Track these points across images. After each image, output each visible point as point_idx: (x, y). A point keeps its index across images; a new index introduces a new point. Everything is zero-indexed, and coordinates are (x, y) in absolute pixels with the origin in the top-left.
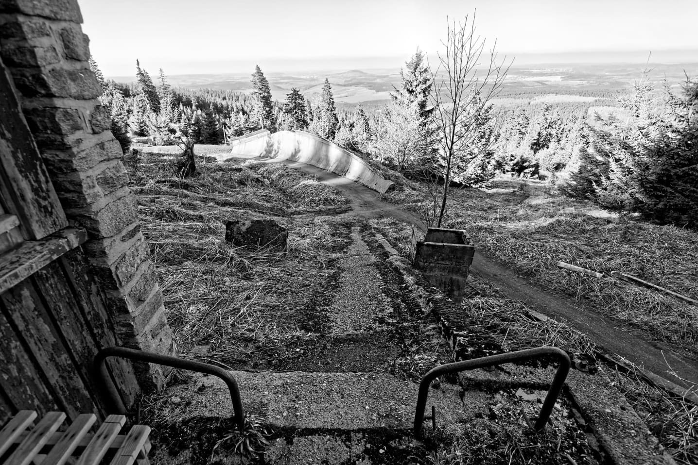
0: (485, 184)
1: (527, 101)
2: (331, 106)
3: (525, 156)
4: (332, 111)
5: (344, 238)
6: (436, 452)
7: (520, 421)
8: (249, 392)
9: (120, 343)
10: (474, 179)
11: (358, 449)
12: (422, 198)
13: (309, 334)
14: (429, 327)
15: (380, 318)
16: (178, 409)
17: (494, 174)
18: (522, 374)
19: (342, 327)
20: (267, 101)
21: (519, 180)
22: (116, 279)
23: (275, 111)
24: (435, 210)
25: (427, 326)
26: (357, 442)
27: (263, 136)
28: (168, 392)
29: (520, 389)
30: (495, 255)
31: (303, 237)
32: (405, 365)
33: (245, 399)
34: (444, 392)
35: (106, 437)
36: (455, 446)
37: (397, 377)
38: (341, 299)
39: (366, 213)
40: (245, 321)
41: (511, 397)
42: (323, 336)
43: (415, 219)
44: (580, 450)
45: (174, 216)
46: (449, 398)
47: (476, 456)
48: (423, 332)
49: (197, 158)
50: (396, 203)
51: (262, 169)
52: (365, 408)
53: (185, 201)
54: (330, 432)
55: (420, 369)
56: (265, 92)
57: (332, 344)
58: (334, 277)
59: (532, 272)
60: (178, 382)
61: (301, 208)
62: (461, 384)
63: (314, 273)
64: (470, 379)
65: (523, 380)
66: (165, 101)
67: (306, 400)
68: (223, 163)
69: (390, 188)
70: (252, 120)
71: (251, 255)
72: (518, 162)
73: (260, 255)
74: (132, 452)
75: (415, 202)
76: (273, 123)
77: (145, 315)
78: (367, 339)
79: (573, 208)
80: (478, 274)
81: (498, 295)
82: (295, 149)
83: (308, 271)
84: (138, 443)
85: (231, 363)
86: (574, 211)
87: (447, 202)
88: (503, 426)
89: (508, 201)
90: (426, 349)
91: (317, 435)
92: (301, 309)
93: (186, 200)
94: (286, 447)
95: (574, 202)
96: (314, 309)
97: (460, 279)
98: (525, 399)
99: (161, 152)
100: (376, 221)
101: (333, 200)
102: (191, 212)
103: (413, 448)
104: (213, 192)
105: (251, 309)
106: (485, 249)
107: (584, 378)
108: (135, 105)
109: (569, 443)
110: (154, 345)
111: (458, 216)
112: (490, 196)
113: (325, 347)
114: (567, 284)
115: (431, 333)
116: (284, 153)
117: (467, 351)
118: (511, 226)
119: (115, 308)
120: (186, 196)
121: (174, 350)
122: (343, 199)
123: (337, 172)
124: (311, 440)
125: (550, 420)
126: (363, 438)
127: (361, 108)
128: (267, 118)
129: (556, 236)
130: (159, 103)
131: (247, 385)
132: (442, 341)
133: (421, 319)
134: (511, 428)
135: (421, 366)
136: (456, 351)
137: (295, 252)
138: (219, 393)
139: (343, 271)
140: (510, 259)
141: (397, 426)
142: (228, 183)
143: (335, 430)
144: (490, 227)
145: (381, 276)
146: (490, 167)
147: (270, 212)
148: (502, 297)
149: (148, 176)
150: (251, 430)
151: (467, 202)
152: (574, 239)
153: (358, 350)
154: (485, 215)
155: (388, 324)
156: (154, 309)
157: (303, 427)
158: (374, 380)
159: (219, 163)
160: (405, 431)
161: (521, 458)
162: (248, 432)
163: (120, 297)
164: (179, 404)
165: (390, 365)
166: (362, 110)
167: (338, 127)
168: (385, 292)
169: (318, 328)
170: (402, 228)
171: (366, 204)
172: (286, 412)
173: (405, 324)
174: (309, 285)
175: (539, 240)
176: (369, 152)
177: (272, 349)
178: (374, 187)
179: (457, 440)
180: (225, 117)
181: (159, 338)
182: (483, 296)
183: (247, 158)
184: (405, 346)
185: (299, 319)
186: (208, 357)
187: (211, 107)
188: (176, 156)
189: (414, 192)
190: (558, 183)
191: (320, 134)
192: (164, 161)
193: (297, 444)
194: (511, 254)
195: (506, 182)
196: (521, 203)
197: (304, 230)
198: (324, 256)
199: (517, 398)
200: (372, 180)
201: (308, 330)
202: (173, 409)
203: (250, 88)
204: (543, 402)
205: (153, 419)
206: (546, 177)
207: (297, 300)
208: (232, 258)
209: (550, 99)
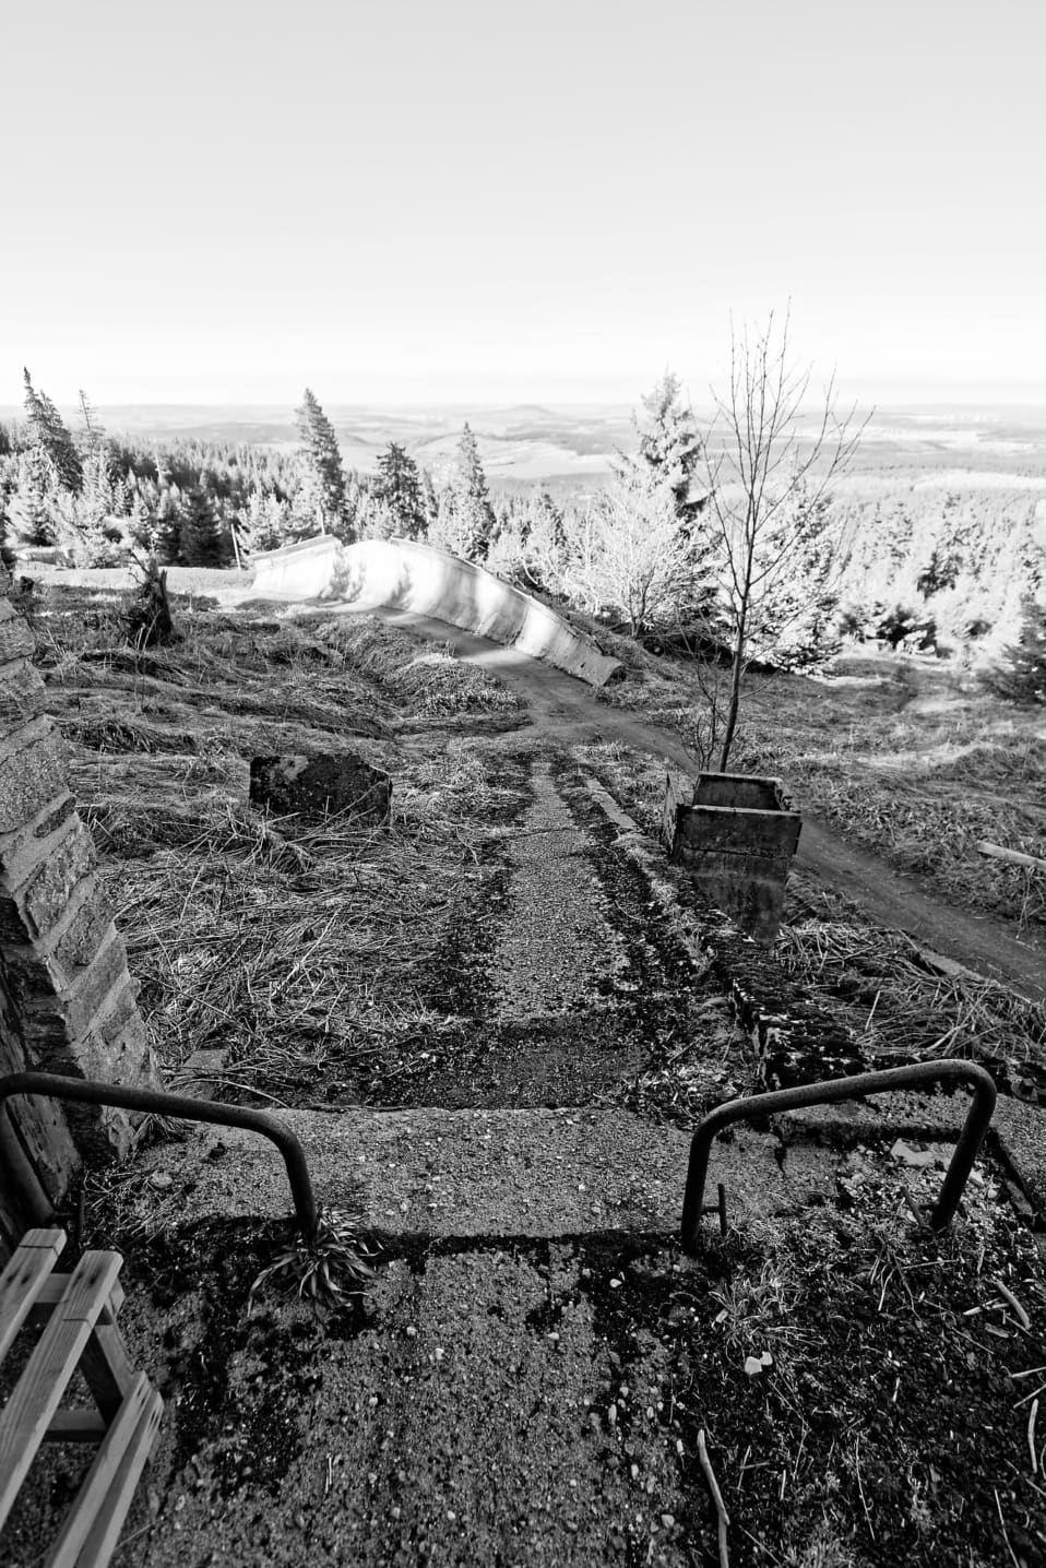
0: (821, 667)
1: (906, 483)
2: (478, 487)
3: (905, 607)
4: (479, 495)
5: (516, 788)
6: (730, 1283)
7: (901, 1211)
8: (323, 1158)
9: (35, 1059)
10: (797, 655)
11: (565, 1280)
12: (685, 698)
13: (449, 1019)
14: (708, 1003)
15: (601, 982)
16: (167, 1201)
17: (841, 645)
18: (902, 1109)
19: (520, 1002)
20: (331, 470)
21: (895, 658)
22: (26, 921)
23: (350, 493)
24: (713, 726)
25: (704, 1001)
26: (562, 1265)
27: (325, 552)
28: (142, 1162)
29: (899, 1140)
30: (845, 827)
31: (425, 787)
32: (659, 1091)
33: (317, 1176)
34: (742, 1150)
35: (25, 1280)
36: (769, 1269)
37: (642, 1117)
38: (514, 935)
39: (563, 729)
40: (304, 991)
41: (882, 1157)
42: (478, 1023)
43: (672, 747)
44: (1023, 1271)
45: (126, 740)
46: (754, 1162)
47: (813, 1288)
48: (696, 1015)
49: (173, 599)
50: (630, 707)
51: (325, 628)
52: (576, 1188)
53: (151, 702)
54: (505, 1243)
55: (691, 1099)
56: (326, 449)
57: (499, 1040)
58: (498, 883)
59: (925, 865)
60: (162, 1138)
61: (416, 718)
62: (777, 1133)
63: (452, 874)
64: (795, 1123)
65: (906, 1122)
66: (94, 467)
67: (449, 1172)
68: (235, 611)
69: (614, 676)
70: (297, 513)
71: (311, 833)
72: (891, 619)
73: (331, 835)
74: (86, 1311)
75: (669, 706)
76: (346, 520)
77: (90, 995)
78: (574, 1028)
79: (1010, 723)
80: (810, 871)
81: (854, 917)
82: (400, 583)
83: (438, 868)
84: (98, 1290)
85: (278, 1088)
86: (1011, 730)
87: (741, 709)
88: (866, 1223)
89: (871, 704)
90: (703, 1054)
91: (476, 1251)
92: (428, 961)
93: (153, 699)
94: (411, 1280)
95: (1011, 708)
96: (455, 959)
97: (772, 884)
98: (910, 1163)
99: (89, 585)
100: (586, 749)
101: (489, 702)
102: (166, 729)
103: (680, 1274)
104: (214, 682)
105: (316, 962)
106: (825, 815)
107: (1028, 1115)
108: (22, 473)
109: (1000, 1255)
110: (109, 1060)
111: (764, 739)
112: (834, 693)
113: (484, 1049)
114: (1000, 893)
115: (712, 1016)
116: (373, 593)
117: (789, 1060)
118: (881, 762)
119: (23, 984)
120: (152, 691)
121: (153, 1068)
122: (510, 699)
123: (495, 637)
124: (464, 1264)
125: (962, 1205)
126: (575, 1255)
127: (546, 491)
128: (333, 508)
129: (974, 786)
130: (80, 470)
131: (318, 1141)
132: (736, 1035)
133: (690, 984)
134: (882, 1227)
135: (692, 1092)
136: (765, 1060)
137: (408, 825)
138: (256, 1161)
139: (517, 868)
140: (880, 835)
141: (646, 1228)
142: (248, 658)
143: (516, 1239)
144: (835, 765)
145: (601, 880)
146: (831, 631)
147: (346, 727)
148: (865, 920)
149: (60, 643)
150: (332, 1246)
151: (783, 706)
152: (1014, 791)
153: (556, 1054)
154: (822, 736)
155: (620, 995)
156: (107, 981)
157: (446, 1234)
158: (593, 1124)
159: (226, 611)
160: (663, 1238)
161: (905, 1289)
162: (326, 1250)
163: (34, 959)
164: (169, 1190)
165: (627, 1091)
166: (547, 496)
167: (493, 532)
168: (610, 920)
169: (468, 1006)
170: (644, 766)
171: (562, 711)
172: (408, 1200)
173: (657, 995)
174: (443, 903)
175: (939, 794)
176: (567, 593)
177: (367, 1055)
178: (578, 672)
179: (773, 1255)
180: (237, 506)
181: (119, 1042)
182: (824, 919)
183: (289, 599)
184: (658, 1047)
185: (425, 982)
186: (224, 1075)
187: (203, 481)
188: (126, 594)
189: (669, 685)
190: (976, 666)
191: (454, 548)
192: (95, 606)
193: (433, 1272)
194: (880, 826)
195: (868, 663)
196: (899, 709)
197: (426, 771)
198: (474, 832)
199: (894, 1161)
200: (576, 657)
201: (445, 1010)
202: (156, 1201)
203: (290, 439)
204: (946, 1168)
205: (113, 1226)
206: (951, 651)
207: (417, 939)
208: (267, 844)
209: (956, 480)
